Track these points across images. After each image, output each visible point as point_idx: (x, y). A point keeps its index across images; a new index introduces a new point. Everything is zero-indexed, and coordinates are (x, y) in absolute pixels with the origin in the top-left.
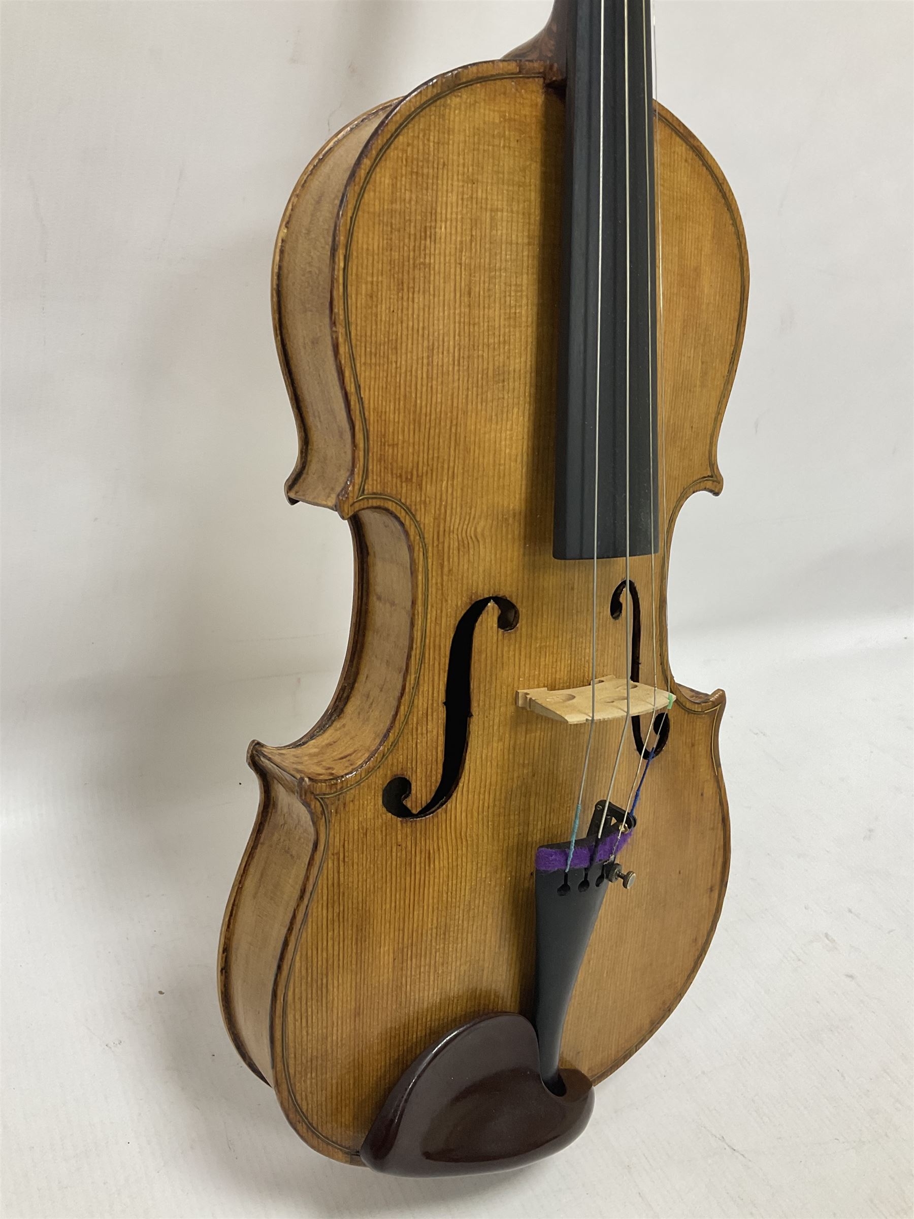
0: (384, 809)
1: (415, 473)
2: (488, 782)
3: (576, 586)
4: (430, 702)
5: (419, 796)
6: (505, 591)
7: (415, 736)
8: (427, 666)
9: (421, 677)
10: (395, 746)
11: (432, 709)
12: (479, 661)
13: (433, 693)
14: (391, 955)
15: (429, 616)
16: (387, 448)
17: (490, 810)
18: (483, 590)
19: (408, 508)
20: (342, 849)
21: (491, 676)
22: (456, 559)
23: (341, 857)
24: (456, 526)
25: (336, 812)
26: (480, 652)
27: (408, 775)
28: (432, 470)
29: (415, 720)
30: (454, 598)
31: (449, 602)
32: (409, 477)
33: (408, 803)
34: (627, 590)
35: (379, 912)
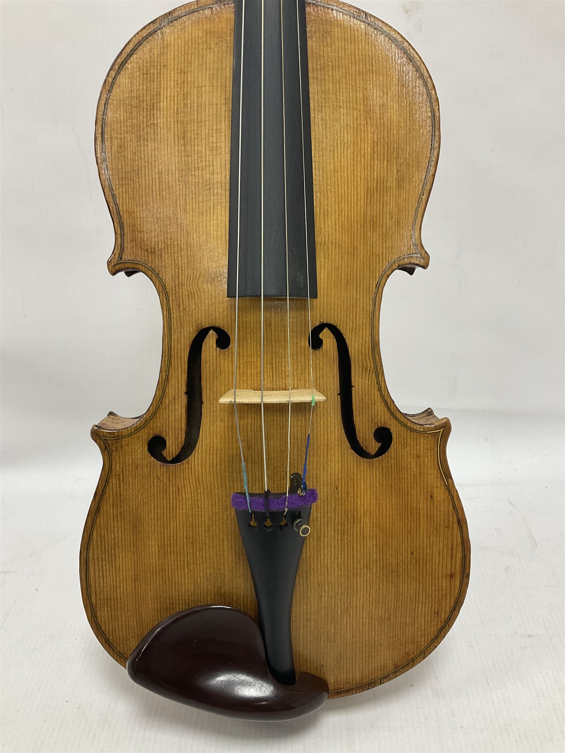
0: (149, 454)
1: (156, 248)
2: (215, 447)
4: (177, 391)
5: (171, 450)
6: (219, 324)
7: (167, 412)
8: (173, 368)
9: (170, 375)
10: (154, 416)
11: (178, 396)
12: (206, 368)
13: (178, 386)
14: (157, 548)
15: (173, 337)
16: (136, 233)
17: (218, 467)
18: (205, 322)
19: (153, 269)
20: (121, 474)
21: (213, 378)
22: (187, 301)
23: (121, 478)
24: (186, 281)
25: (116, 450)
26: (206, 362)
27: (164, 435)
28: (168, 246)
29: (167, 401)
30: (188, 327)
31: (185, 329)
32: (153, 251)
33: (165, 453)
34: (327, 331)
35: (147, 518)
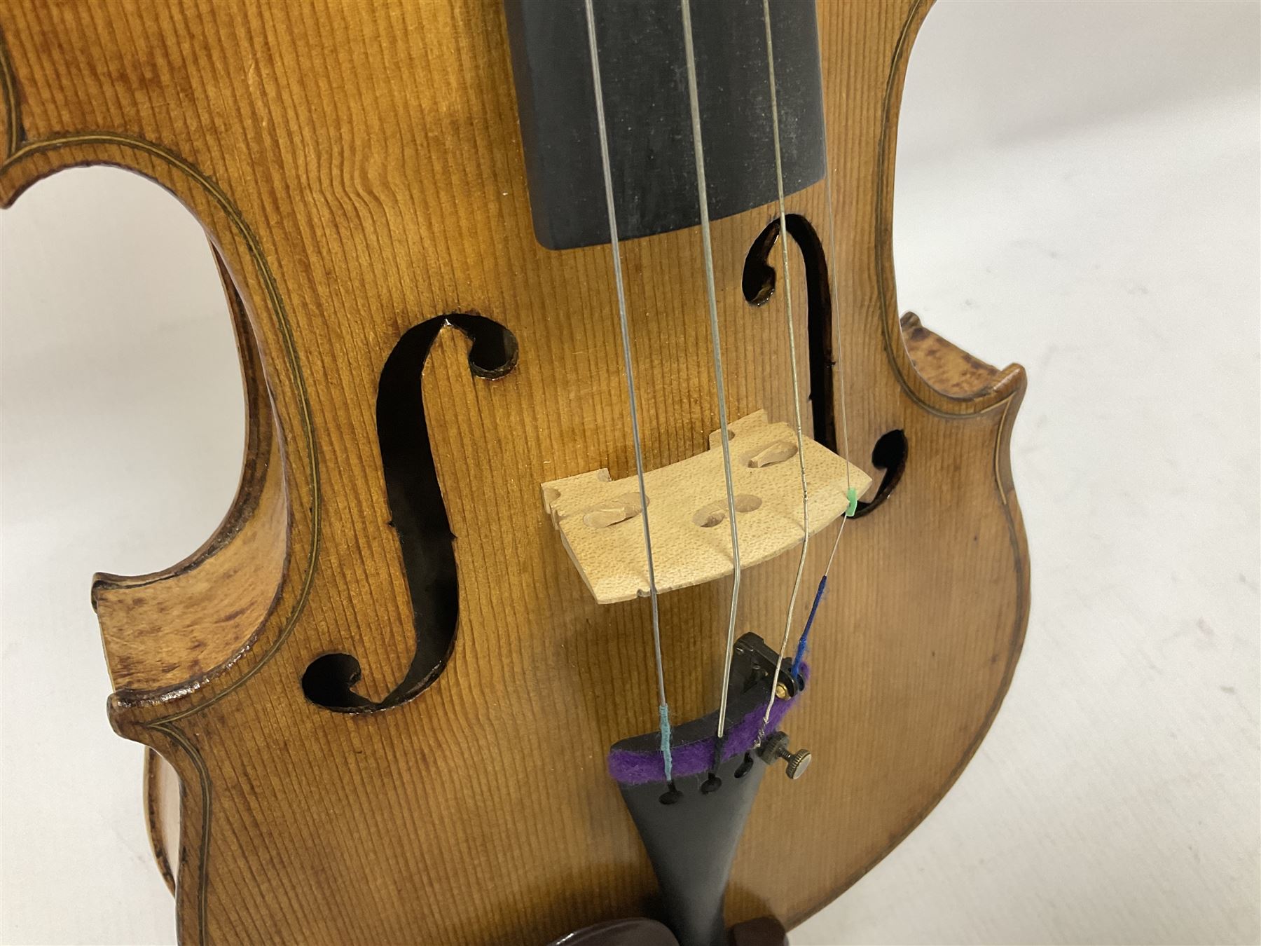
0: (313, 707)
1: (160, 61)
2: (513, 637)
3: (645, 261)
4: (359, 526)
5: (378, 676)
6: (474, 300)
7: (342, 587)
8: (331, 465)
9: (326, 488)
10: (302, 611)
11: (367, 536)
12: (446, 440)
13: (361, 511)
15: (306, 372)
17: (529, 675)
18: (419, 304)
19: (169, 151)
20: (242, 780)
21: (478, 465)
22: (335, 246)
23: (246, 788)
24: (313, 175)
25: (208, 733)
26: (443, 426)
27: (346, 648)
28: (207, 48)
29: (334, 560)
30: (356, 329)
31: (348, 337)
32: (148, 75)
33: (360, 690)
34: (784, 239)
35: (350, 843)
